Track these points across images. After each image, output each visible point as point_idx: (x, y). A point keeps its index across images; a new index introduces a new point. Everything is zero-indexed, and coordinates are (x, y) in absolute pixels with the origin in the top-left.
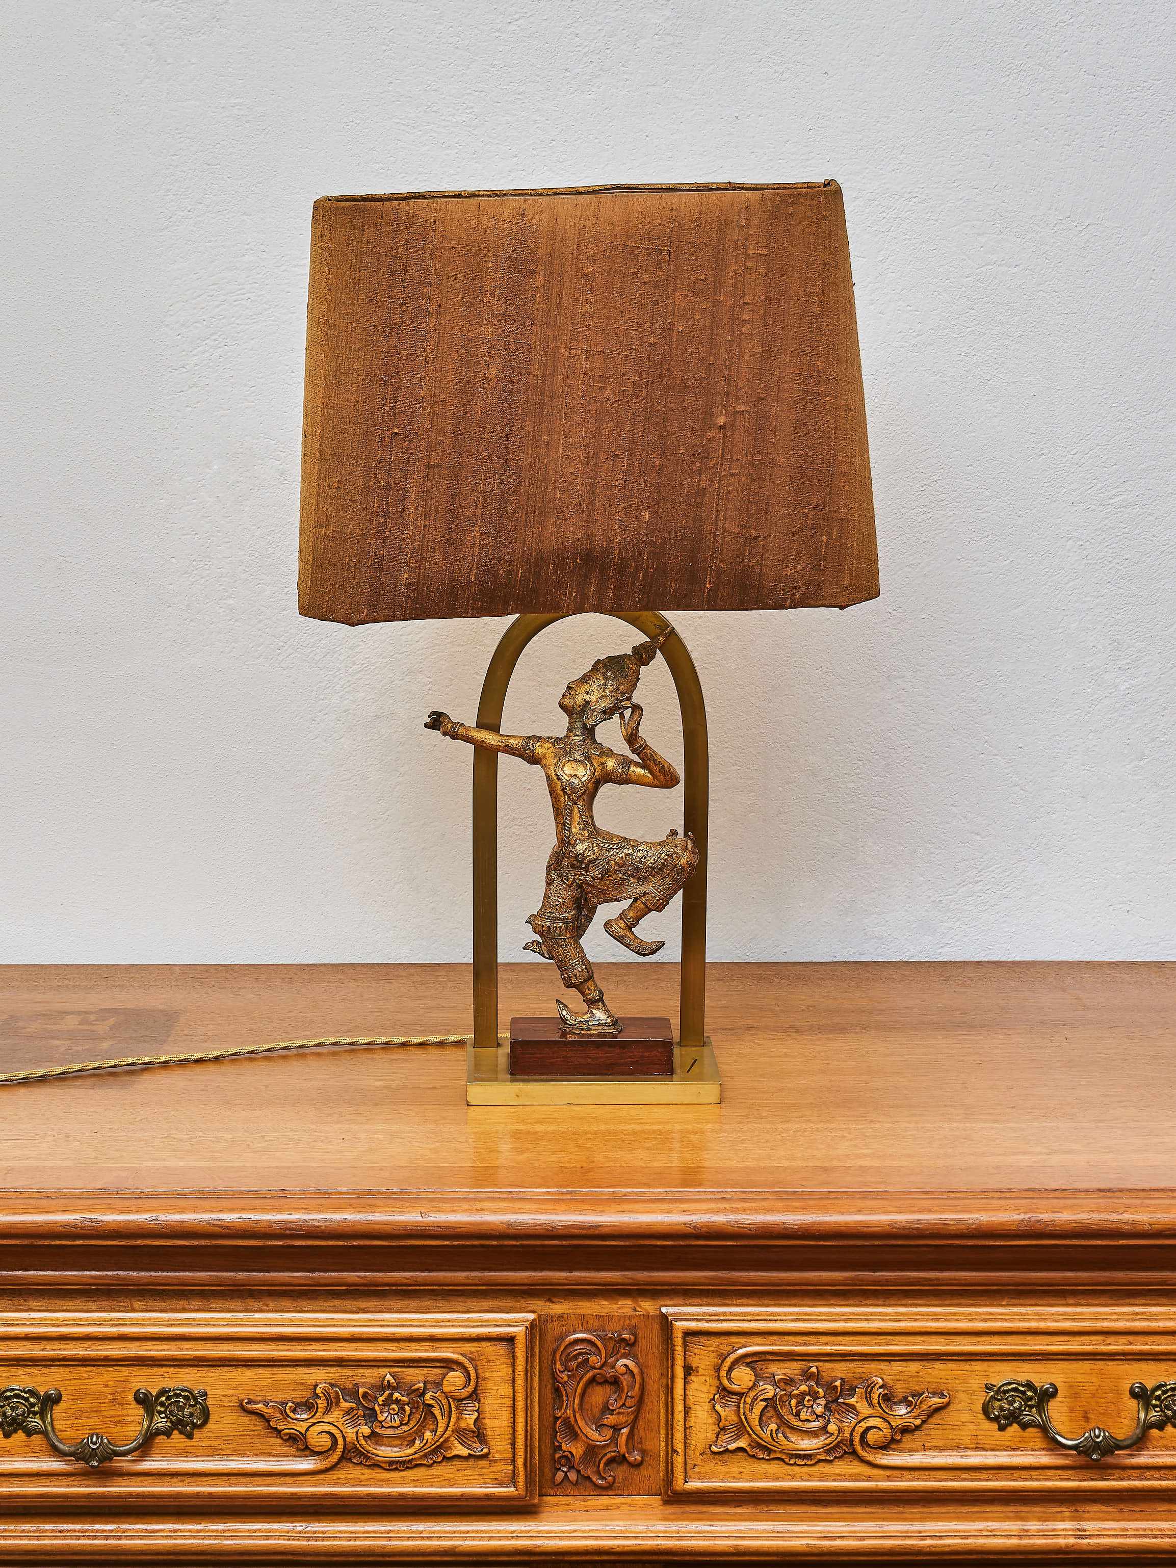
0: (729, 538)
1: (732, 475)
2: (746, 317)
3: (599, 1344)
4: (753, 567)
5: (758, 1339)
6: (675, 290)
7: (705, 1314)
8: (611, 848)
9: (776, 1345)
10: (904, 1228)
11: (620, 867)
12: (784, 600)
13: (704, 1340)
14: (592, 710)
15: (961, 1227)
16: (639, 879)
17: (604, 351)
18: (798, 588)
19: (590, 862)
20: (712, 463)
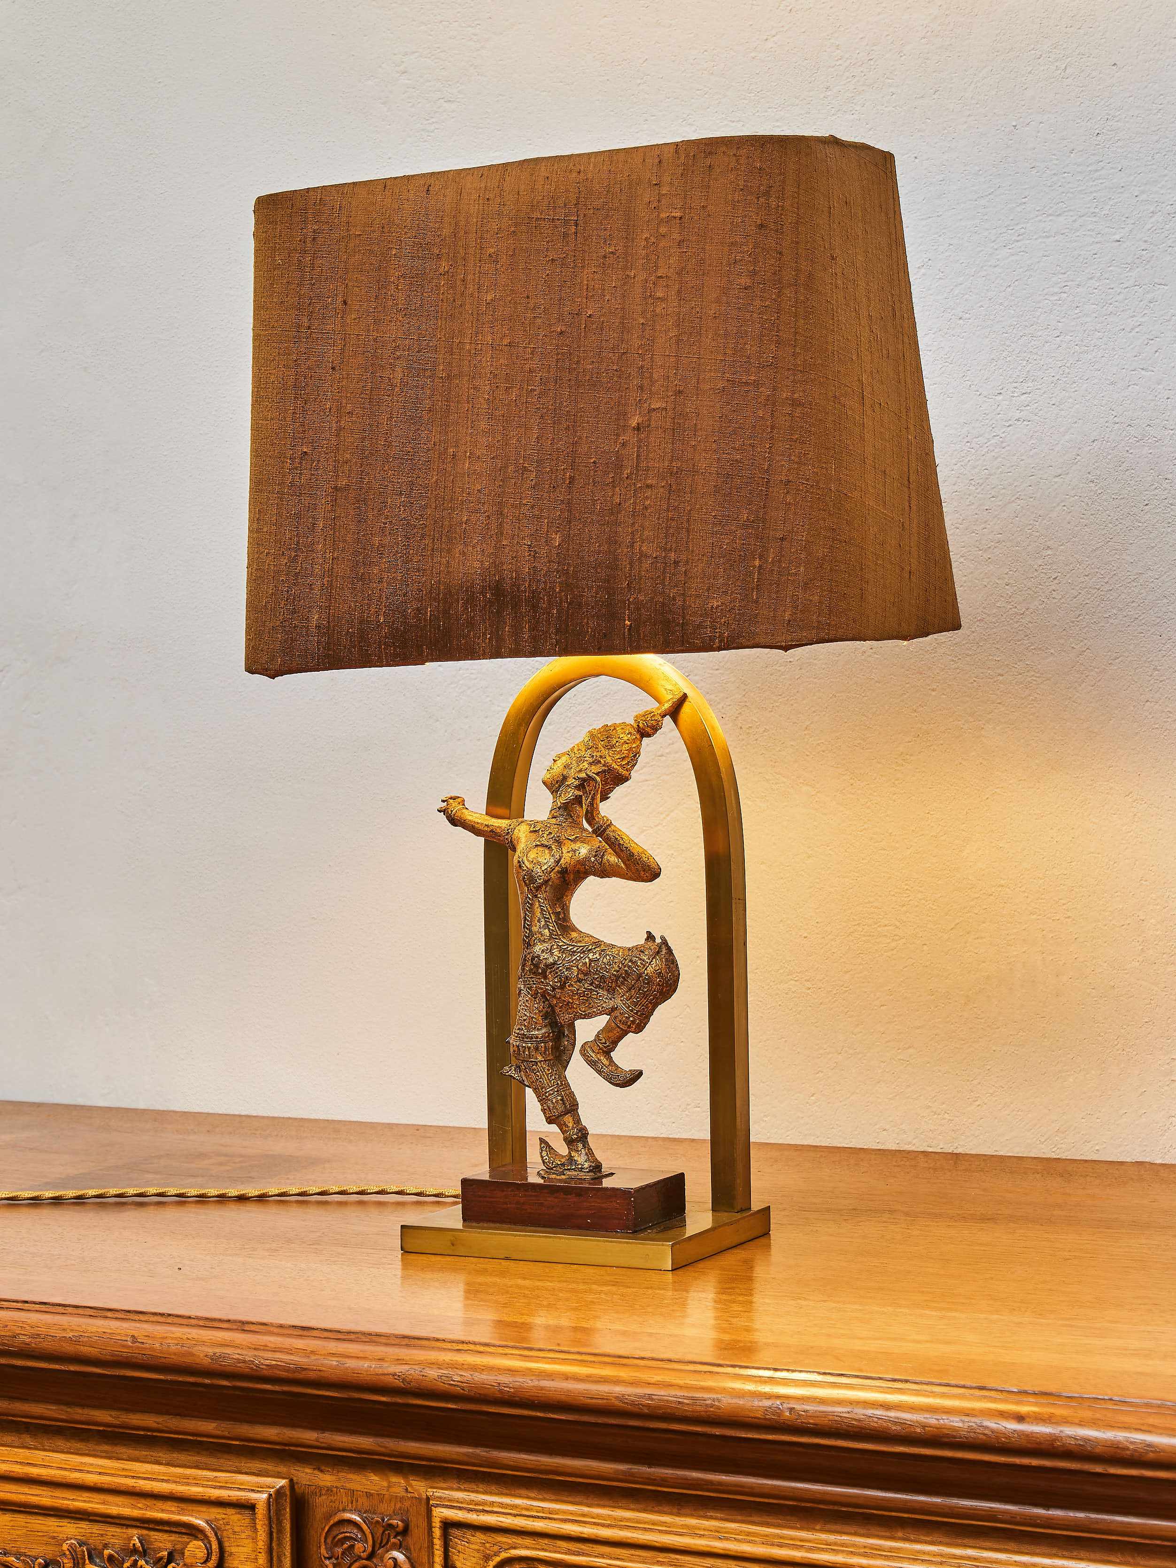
0: (647, 564)
1: (649, 486)
2: (660, 294)
3: (365, 1527)
4: (674, 599)
5: (528, 1541)
6: (583, 267)
7: (472, 1502)
8: (574, 952)
9: (546, 1550)
10: (633, 1403)
11: (586, 975)
12: (712, 639)
13: (468, 1534)
14: (568, 786)
15: (698, 1408)
16: (608, 991)
17: (510, 345)
18: (727, 624)
19: (547, 966)
20: (627, 472)
